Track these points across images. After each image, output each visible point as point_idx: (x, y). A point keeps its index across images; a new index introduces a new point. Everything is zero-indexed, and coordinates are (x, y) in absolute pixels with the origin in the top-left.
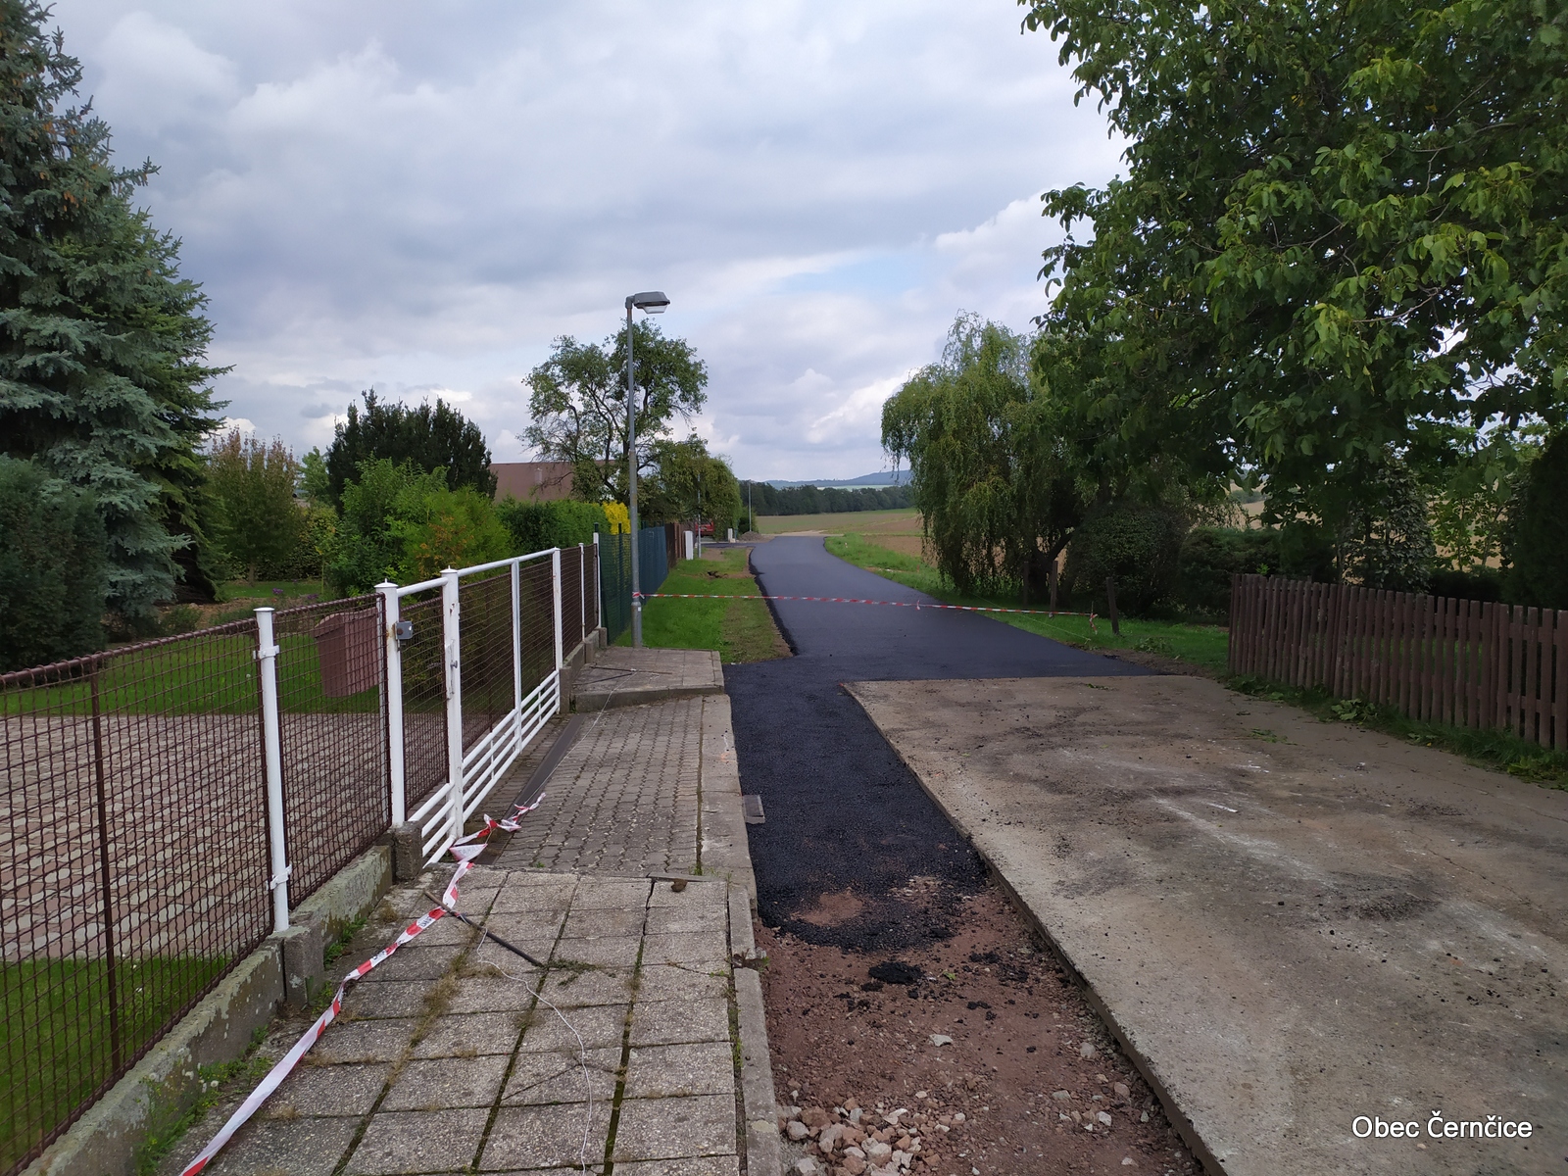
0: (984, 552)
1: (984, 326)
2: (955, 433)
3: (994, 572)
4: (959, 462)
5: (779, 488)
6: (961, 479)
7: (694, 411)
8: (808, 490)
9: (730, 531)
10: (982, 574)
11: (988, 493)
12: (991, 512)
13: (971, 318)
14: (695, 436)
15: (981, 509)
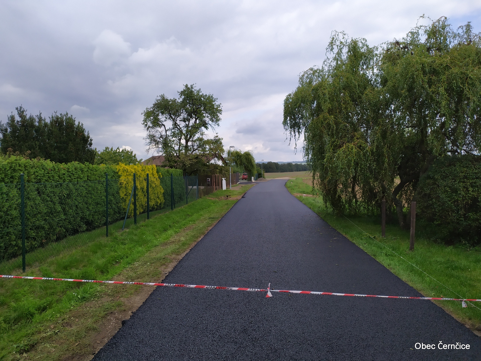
0: (350, 190)
1: (349, 41)
2: (330, 111)
3: (357, 201)
4: (332, 131)
5: (280, 164)
6: (334, 142)
7: (217, 126)
8: (289, 164)
9: (253, 178)
10: (349, 202)
11: (354, 150)
12: (357, 164)
13: (341, 36)
14: (217, 137)
15: (349, 161)
